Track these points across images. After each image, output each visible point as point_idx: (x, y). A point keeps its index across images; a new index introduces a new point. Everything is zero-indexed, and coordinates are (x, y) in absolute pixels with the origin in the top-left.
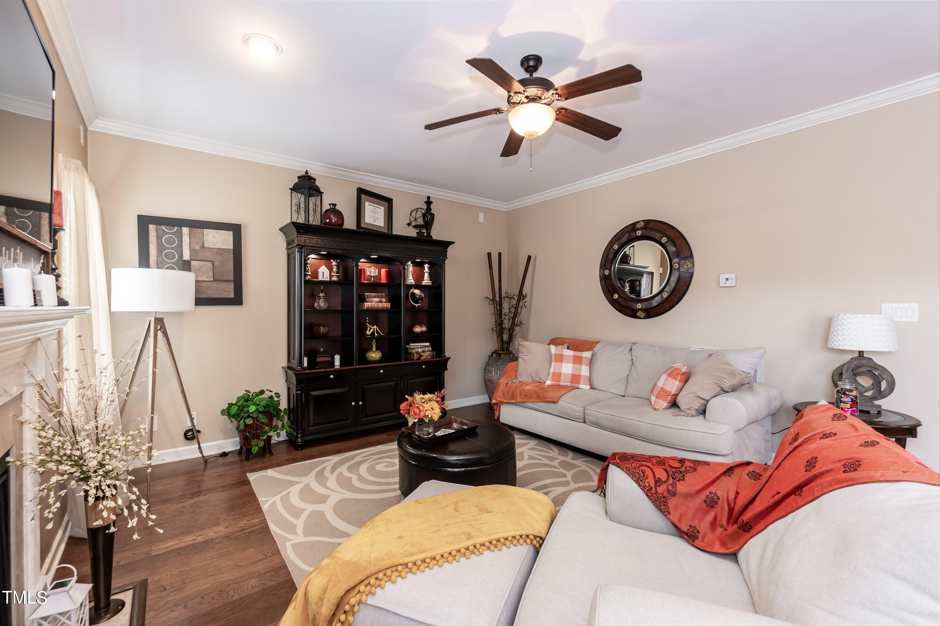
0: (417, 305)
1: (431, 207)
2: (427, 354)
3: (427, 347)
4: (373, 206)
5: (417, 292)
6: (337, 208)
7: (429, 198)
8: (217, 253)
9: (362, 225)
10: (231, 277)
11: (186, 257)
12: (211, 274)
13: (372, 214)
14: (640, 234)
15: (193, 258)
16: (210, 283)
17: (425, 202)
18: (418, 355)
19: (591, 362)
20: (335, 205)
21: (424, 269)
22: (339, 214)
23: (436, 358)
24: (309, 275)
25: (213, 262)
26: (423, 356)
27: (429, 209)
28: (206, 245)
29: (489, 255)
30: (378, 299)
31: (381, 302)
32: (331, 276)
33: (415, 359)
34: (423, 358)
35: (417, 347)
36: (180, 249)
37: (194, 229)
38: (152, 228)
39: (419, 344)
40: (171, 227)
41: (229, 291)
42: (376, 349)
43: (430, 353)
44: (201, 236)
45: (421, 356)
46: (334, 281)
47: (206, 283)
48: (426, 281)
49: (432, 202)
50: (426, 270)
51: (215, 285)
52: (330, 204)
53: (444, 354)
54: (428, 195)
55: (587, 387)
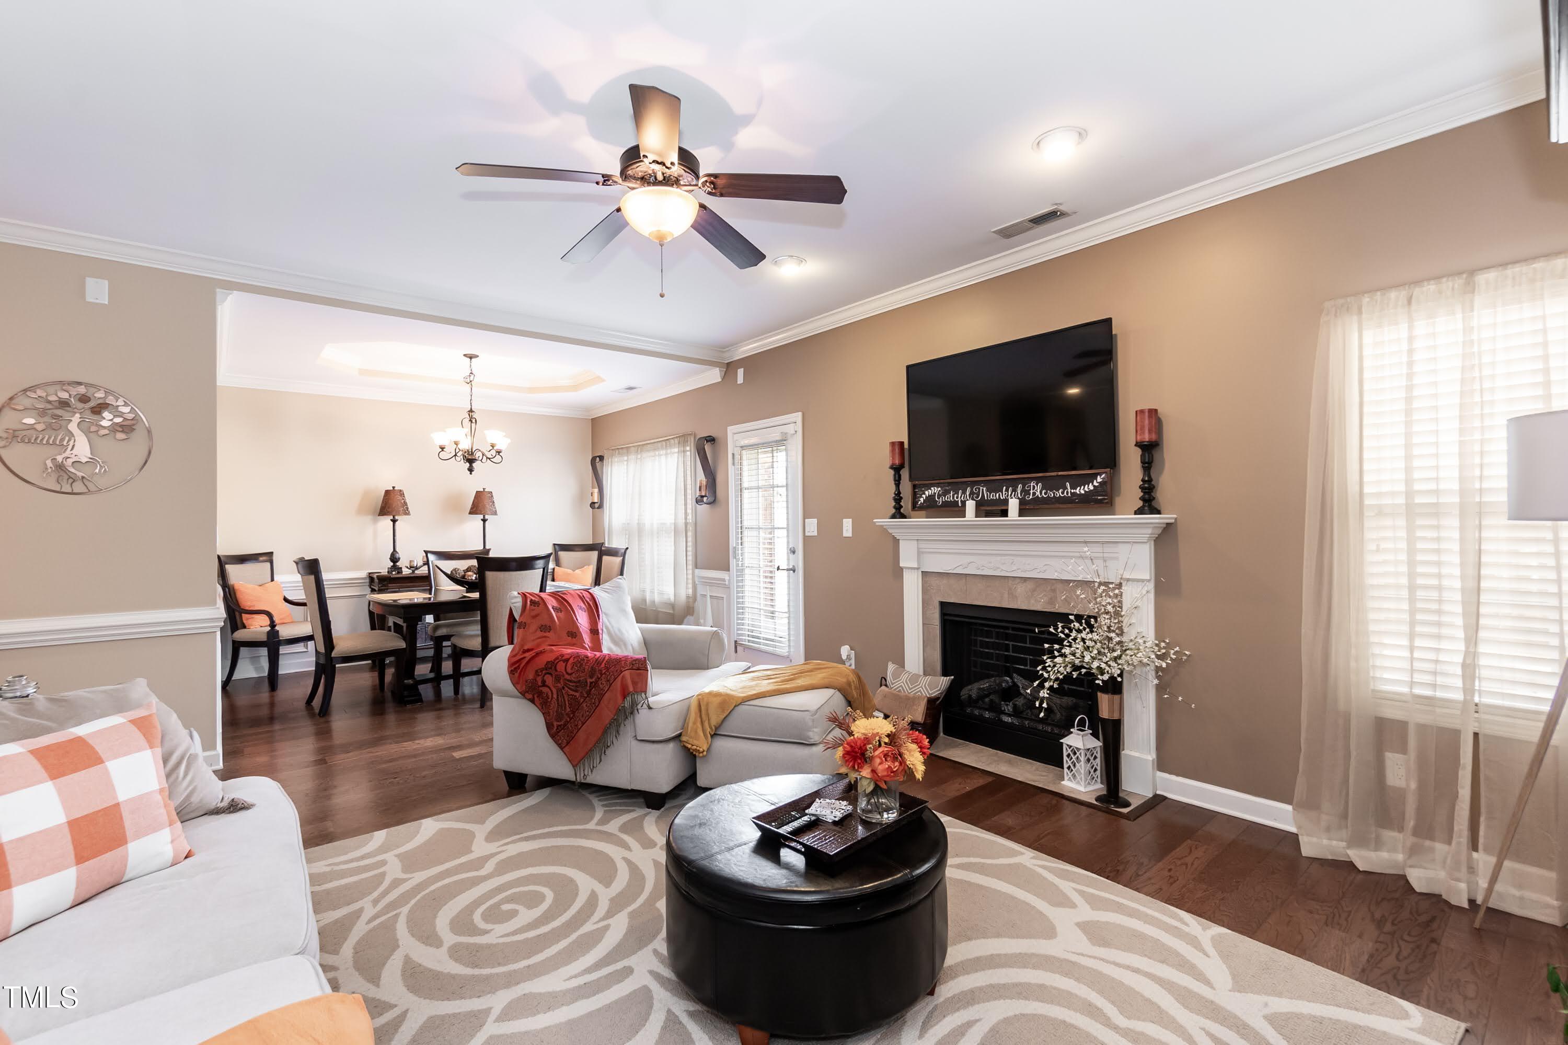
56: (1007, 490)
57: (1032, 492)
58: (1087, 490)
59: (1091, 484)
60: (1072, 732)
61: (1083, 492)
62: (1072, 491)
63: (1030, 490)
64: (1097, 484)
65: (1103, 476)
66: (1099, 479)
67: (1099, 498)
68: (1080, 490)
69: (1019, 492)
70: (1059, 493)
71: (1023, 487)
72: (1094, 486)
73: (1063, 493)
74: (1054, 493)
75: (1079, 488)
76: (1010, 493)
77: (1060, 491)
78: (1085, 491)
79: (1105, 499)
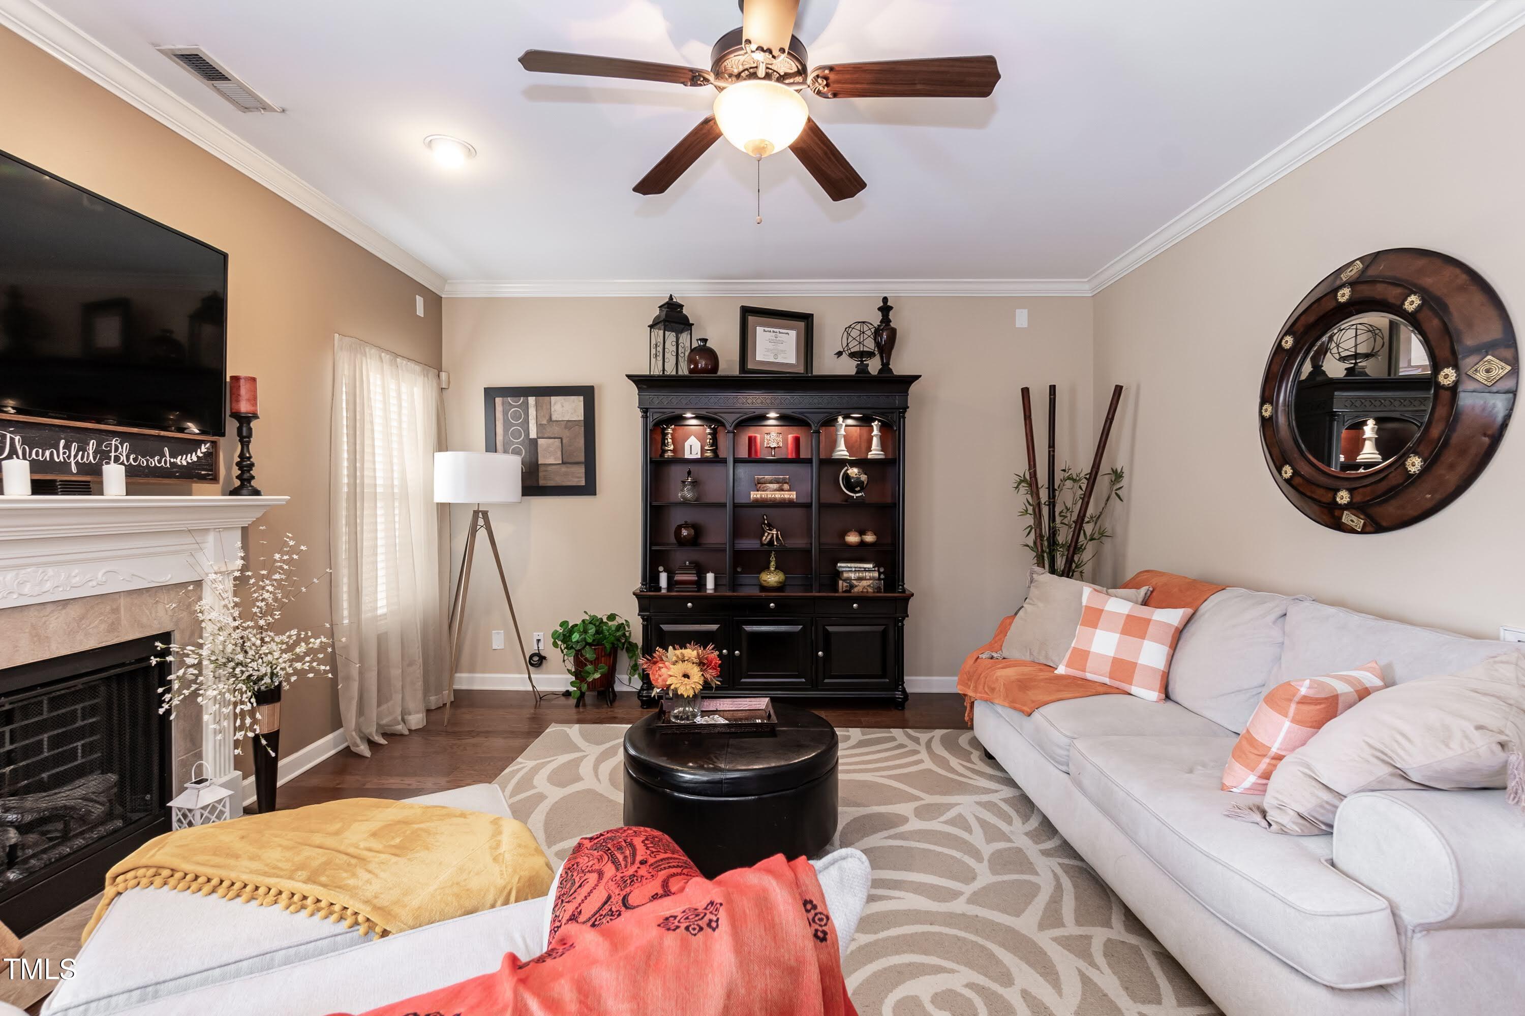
0: (855, 496)
1: (890, 317)
2: (865, 583)
3: (869, 571)
4: (774, 332)
5: (853, 472)
6: (708, 345)
7: (885, 300)
8: (566, 427)
9: (750, 366)
10: (582, 458)
11: (533, 434)
12: (559, 453)
13: (771, 346)
14: (1347, 297)
15: (539, 435)
16: (558, 466)
17: (879, 309)
18: (845, 584)
19: (1178, 637)
20: (705, 340)
21: (873, 431)
22: (711, 355)
23: (885, 592)
24: (670, 450)
25: (561, 439)
26: (856, 586)
27: (886, 320)
28: (554, 418)
29: (1025, 392)
30: (775, 486)
31: (782, 490)
32: (703, 450)
33: (840, 590)
34: (856, 590)
35: (848, 569)
36: (526, 425)
37: (541, 398)
38: (498, 401)
39: (853, 565)
40: (517, 399)
41: (578, 477)
42: (776, 568)
43: (872, 583)
44: (549, 407)
45: (852, 586)
46: (707, 457)
47: (554, 467)
48: (876, 452)
49: (891, 308)
50: (876, 432)
51: (564, 469)
52: (697, 340)
53: (903, 586)
54: (885, 295)
55: (1153, 695)
56: (67, 447)
57: (113, 454)
58: (190, 461)
59: (194, 453)
60: (187, 788)
61: (185, 463)
62: (172, 460)
63: (110, 451)
64: (201, 455)
65: (208, 445)
66: (204, 449)
67: (203, 472)
68: (182, 461)
69: (91, 452)
70: (154, 462)
71: (99, 445)
72: (198, 457)
73: (159, 462)
74: (147, 461)
75: (180, 457)
76: (73, 453)
77: (156, 458)
78: (188, 463)
79: (209, 475)
